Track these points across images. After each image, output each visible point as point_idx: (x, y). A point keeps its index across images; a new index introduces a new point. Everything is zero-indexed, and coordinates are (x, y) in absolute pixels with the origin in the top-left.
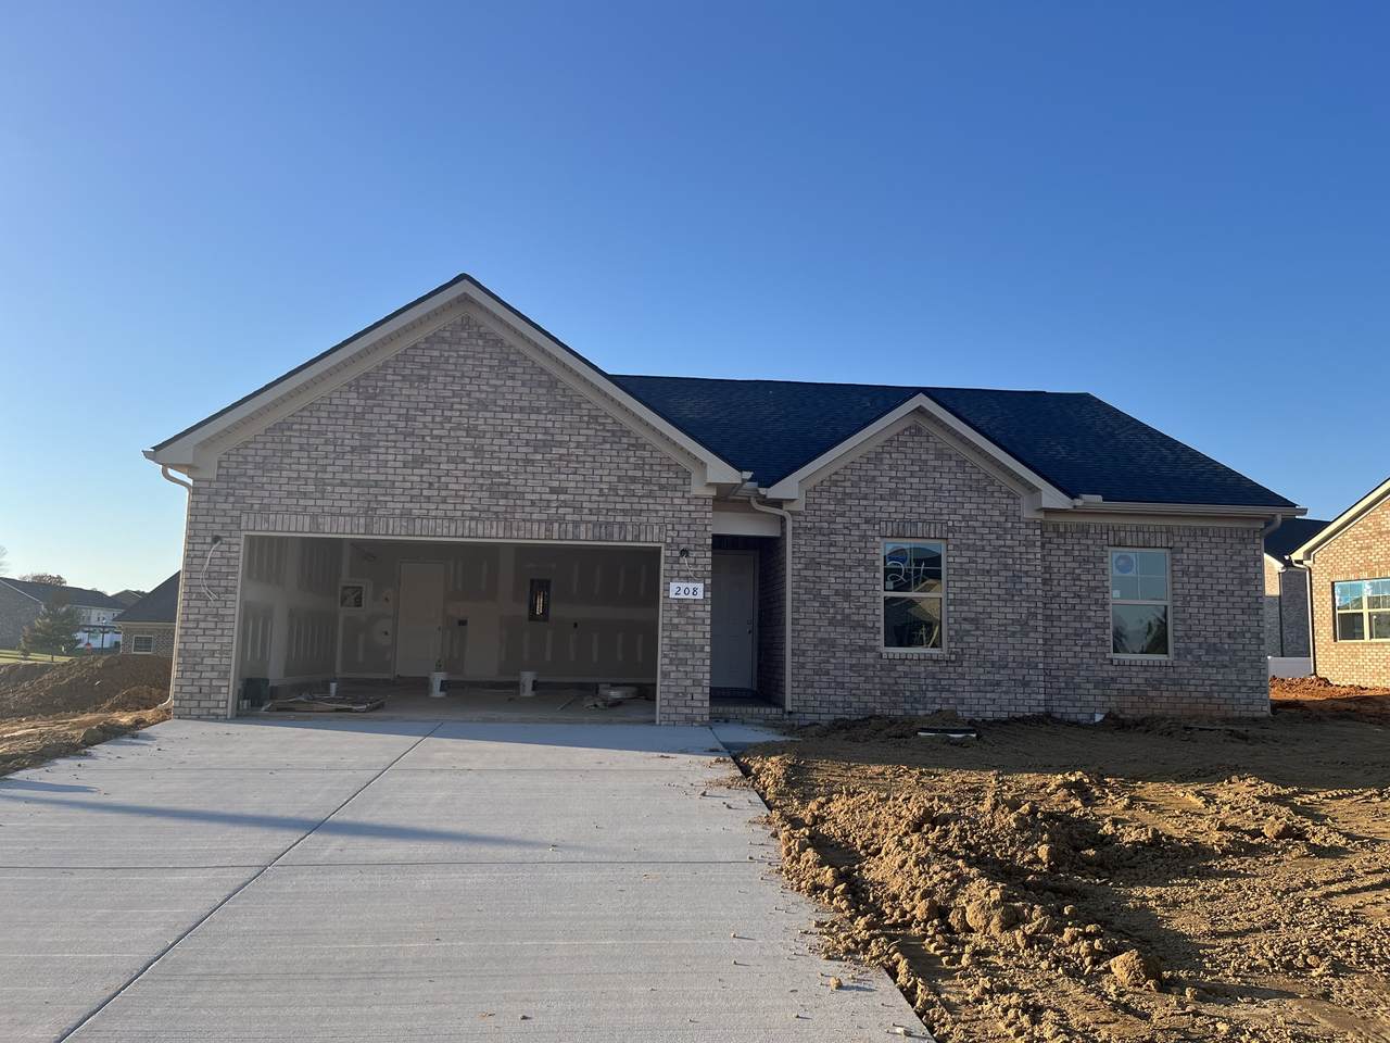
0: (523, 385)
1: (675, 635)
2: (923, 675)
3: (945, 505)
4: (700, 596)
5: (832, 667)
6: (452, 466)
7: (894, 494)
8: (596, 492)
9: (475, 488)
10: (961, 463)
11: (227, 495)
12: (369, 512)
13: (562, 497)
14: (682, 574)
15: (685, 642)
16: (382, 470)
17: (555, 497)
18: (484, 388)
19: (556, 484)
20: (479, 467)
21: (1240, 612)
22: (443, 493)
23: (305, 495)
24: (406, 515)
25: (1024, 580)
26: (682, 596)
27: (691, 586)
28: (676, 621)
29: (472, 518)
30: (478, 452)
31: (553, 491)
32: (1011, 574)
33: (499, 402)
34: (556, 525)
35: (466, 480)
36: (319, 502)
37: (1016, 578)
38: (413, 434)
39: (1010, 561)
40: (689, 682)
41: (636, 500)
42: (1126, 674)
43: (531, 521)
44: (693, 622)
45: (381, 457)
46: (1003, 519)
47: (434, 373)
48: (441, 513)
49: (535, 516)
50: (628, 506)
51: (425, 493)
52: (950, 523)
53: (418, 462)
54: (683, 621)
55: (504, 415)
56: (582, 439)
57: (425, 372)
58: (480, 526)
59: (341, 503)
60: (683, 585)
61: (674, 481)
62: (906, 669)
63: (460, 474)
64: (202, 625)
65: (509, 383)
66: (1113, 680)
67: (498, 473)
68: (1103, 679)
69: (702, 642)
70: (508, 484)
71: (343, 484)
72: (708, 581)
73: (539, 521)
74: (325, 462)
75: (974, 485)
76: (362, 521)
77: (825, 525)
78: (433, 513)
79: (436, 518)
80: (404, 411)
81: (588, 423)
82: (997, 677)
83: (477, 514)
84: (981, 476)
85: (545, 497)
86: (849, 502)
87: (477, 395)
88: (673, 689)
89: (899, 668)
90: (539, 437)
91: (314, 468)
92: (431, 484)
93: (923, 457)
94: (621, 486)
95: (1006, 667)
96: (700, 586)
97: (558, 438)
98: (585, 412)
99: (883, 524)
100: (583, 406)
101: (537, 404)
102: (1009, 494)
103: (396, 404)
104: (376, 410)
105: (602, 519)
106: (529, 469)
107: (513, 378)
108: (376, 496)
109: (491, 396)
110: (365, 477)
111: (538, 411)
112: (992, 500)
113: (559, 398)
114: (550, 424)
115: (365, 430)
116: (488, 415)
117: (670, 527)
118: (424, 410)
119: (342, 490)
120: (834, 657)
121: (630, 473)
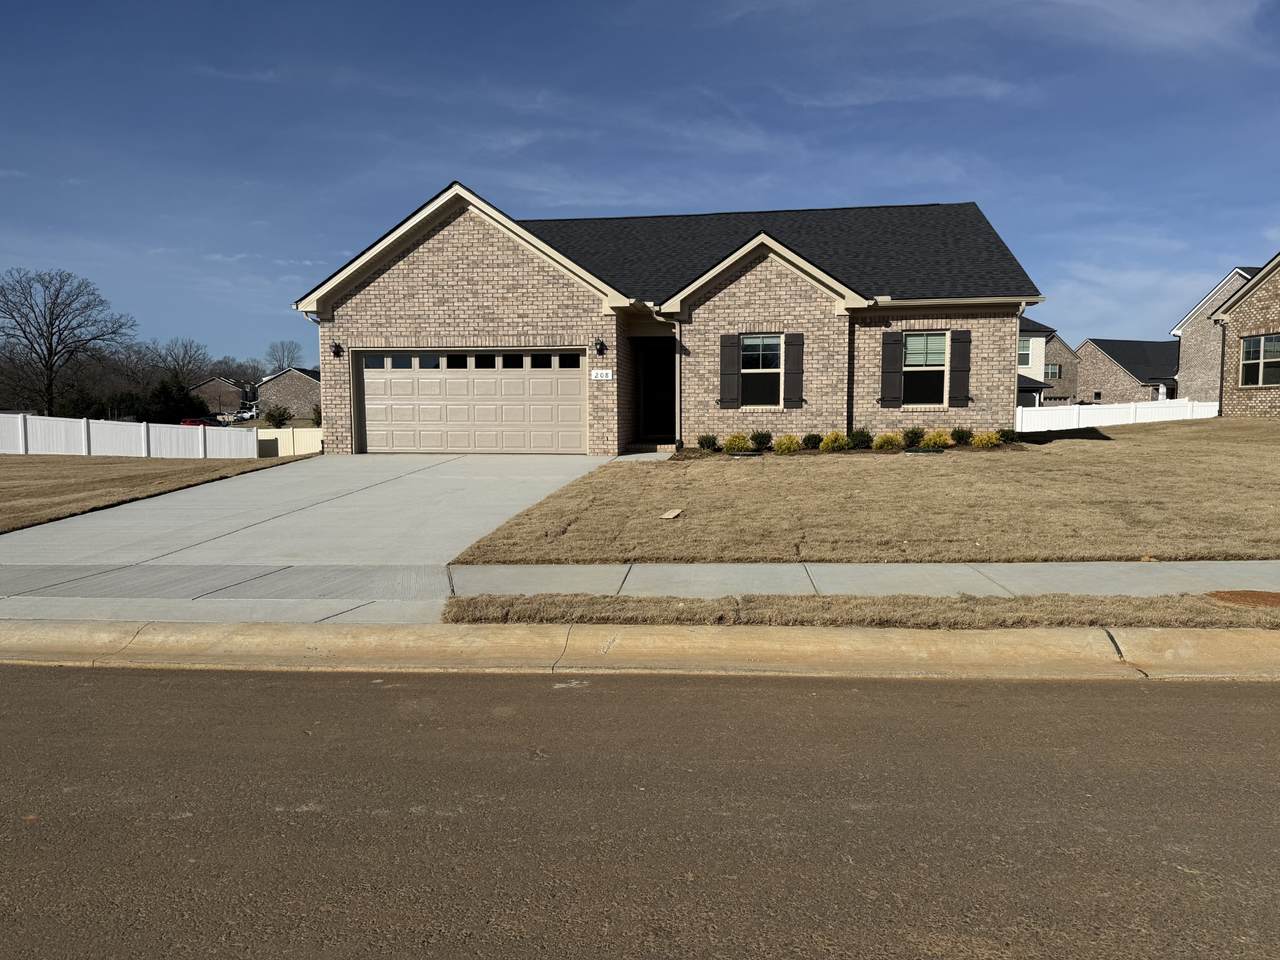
0: (498, 250)
1: (596, 402)
2: (765, 422)
3: (782, 310)
4: (610, 377)
5: (706, 419)
6: (461, 304)
7: (748, 305)
8: (545, 315)
9: (475, 316)
10: (795, 281)
11: (339, 327)
12: (417, 333)
13: (525, 320)
14: (599, 365)
15: (602, 406)
16: (421, 308)
17: (520, 320)
18: (475, 253)
19: (521, 312)
20: (477, 304)
21: (996, 372)
22: (457, 321)
23: (381, 325)
24: (437, 335)
25: (836, 357)
26: (600, 378)
27: (604, 372)
28: (596, 393)
29: (474, 335)
30: (475, 294)
31: (520, 316)
32: (826, 354)
33: (485, 262)
34: (523, 337)
35: (469, 312)
36: (389, 329)
37: (830, 356)
38: (437, 285)
39: (826, 345)
40: (605, 430)
41: (569, 319)
42: (910, 417)
43: (508, 336)
44: (607, 394)
45: (421, 300)
46: (822, 317)
47: (446, 246)
48: (456, 333)
49: (510, 333)
50: (564, 324)
51: (447, 321)
52: (785, 322)
53: (442, 301)
54: (600, 393)
55: (488, 270)
56: (535, 282)
57: (441, 245)
58: (479, 341)
59: (401, 329)
60: (600, 372)
61: (592, 306)
62: (754, 419)
63: (466, 308)
64: (334, 402)
65: (490, 249)
66: (900, 422)
67: (488, 307)
68: (893, 421)
69: (612, 406)
70: (493, 313)
71: (401, 318)
72: (615, 369)
73: (513, 335)
74: (390, 305)
75: (803, 293)
76: (414, 339)
77: (702, 328)
78: (453, 333)
79: (454, 336)
80: (430, 271)
81: (538, 272)
82: (815, 422)
83: (477, 332)
84: (808, 288)
85: (515, 320)
86: (717, 311)
87: (472, 258)
88: (596, 434)
89: (750, 418)
90: (510, 282)
91: (384, 309)
92: (449, 315)
93: (769, 277)
94: (560, 311)
95: (821, 415)
96: (610, 372)
97: (521, 282)
98: (536, 265)
99: (740, 325)
100: (535, 260)
101: (507, 261)
102: (828, 299)
103: (426, 267)
104: (415, 271)
105: (550, 332)
106: (506, 303)
107: (492, 246)
108: (420, 324)
109: (480, 258)
110: (412, 313)
111: (508, 266)
112: (815, 304)
113: (520, 256)
114: (515, 274)
115: (411, 284)
116: (479, 270)
117: (590, 335)
118: (442, 270)
119: (401, 321)
120: (708, 413)
121: (565, 302)
